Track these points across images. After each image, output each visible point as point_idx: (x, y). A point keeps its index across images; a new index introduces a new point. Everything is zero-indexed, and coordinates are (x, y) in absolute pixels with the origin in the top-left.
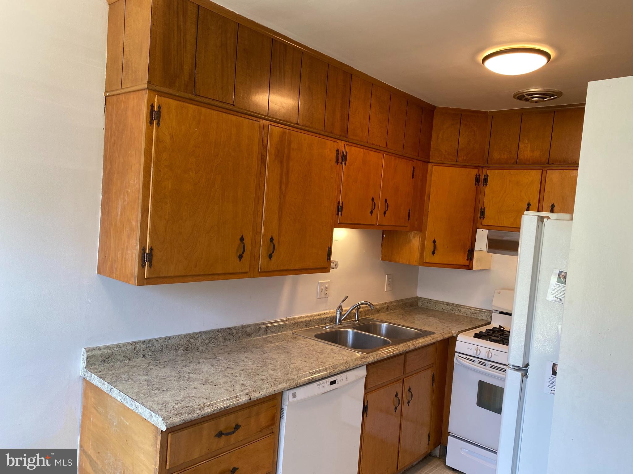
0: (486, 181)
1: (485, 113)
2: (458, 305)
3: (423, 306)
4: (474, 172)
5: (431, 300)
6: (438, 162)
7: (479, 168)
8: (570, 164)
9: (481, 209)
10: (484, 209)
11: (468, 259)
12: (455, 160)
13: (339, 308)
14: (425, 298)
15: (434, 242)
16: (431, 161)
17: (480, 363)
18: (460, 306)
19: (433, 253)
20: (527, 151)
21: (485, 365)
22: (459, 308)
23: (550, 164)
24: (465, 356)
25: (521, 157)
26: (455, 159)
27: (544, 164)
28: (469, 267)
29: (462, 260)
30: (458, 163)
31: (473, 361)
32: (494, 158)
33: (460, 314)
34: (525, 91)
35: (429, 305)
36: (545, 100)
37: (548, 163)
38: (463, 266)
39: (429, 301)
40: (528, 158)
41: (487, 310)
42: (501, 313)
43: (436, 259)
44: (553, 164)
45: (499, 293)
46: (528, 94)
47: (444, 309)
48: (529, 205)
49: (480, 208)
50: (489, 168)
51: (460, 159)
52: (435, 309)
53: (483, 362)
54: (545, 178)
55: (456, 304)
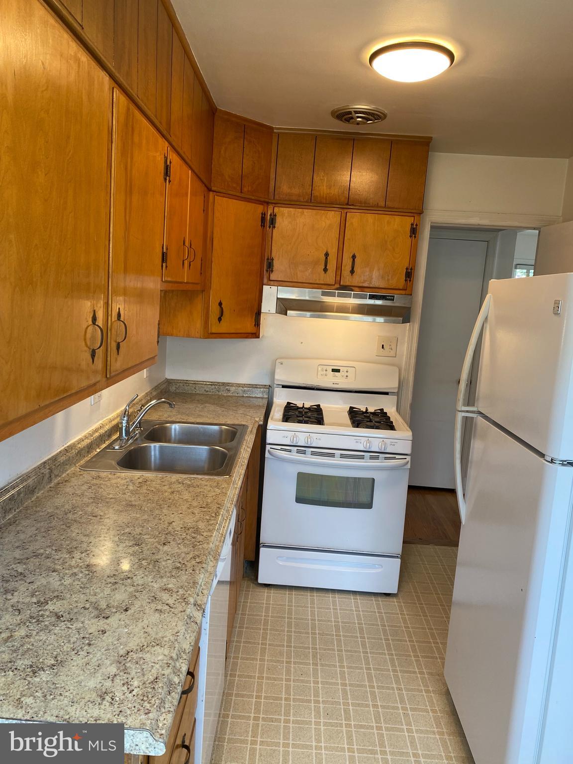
0: (273, 222)
1: (271, 128)
2: (224, 383)
3: (178, 391)
4: (260, 208)
5: (187, 381)
6: (222, 191)
7: (264, 203)
8: (372, 207)
9: (268, 259)
10: (272, 260)
11: (255, 325)
12: (240, 191)
13: (125, 414)
14: (178, 380)
15: (220, 304)
16: (213, 189)
17: (298, 452)
18: (228, 384)
19: (220, 319)
20: (323, 186)
21: (304, 453)
22: (227, 387)
23: (350, 205)
24: (279, 447)
25: (315, 193)
26: (239, 188)
27: (343, 205)
28: (256, 335)
29: (249, 327)
30: (243, 195)
31: (290, 451)
32: (282, 192)
33: (229, 394)
34: (351, 107)
35: (186, 388)
36: (368, 122)
37: (348, 204)
38: (250, 334)
39: (186, 383)
40: (325, 195)
41: (262, 385)
42: (284, 387)
43: (224, 327)
44: (353, 205)
45: (282, 364)
46: (356, 111)
47: (207, 391)
48: (326, 255)
49: (266, 258)
50: (276, 204)
51: (245, 189)
52: (194, 392)
53: (302, 449)
54: (344, 222)
55: (222, 383)
